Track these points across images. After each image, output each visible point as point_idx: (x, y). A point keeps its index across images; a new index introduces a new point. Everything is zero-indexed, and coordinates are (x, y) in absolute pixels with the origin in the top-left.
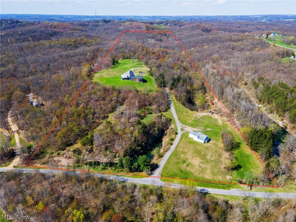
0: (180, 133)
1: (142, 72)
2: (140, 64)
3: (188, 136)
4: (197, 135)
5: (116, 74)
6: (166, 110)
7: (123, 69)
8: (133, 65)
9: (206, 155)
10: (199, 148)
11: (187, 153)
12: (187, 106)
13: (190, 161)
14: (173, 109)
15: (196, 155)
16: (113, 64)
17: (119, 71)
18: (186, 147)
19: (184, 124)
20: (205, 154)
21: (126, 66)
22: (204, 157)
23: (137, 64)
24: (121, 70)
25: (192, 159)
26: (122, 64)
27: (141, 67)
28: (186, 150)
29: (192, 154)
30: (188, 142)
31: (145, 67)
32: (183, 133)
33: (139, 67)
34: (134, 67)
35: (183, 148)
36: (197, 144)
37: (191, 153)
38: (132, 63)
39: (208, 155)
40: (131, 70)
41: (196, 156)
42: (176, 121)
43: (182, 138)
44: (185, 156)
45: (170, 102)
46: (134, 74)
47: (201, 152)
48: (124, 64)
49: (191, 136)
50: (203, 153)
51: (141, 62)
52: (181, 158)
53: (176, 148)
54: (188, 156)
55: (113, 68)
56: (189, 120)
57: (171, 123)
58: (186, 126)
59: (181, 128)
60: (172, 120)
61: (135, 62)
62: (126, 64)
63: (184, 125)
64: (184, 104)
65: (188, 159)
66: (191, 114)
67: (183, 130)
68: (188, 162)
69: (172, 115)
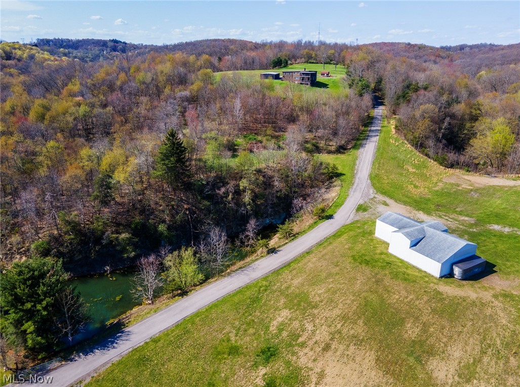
0: (344, 215)
3: (372, 233)
6: (341, 149)
9: (431, 353)
10: (398, 295)
11: (316, 307)
13: (304, 358)
14: (367, 153)
15: (360, 329)
18: (329, 275)
19: (384, 193)
20: (421, 343)
22: (411, 360)
25: (327, 348)
28: (317, 293)
29: (344, 318)
30: (353, 257)
32: (357, 218)
35: (314, 280)
36: (395, 276)
37: (337, 312)
39: (444, 356)
41: (358, 342)
42: (357, 181)
43: (336, 235)
44: (296, 324)
45: (370, 134)
47: (402, 321)
49: (383, 231)
50: (411, 331)
52: (267, 328)
53: (277, 272)
54: (309, 327)
56: (416, 187)
57: (335, 184)
58: (388, 201)
59: (361, 202)
60: (342, 177)
63: (380, 197)
65: (303, 345)
66: (437, 174)
67: (365, 210)
68: (288, 363)
69: (355, 164)
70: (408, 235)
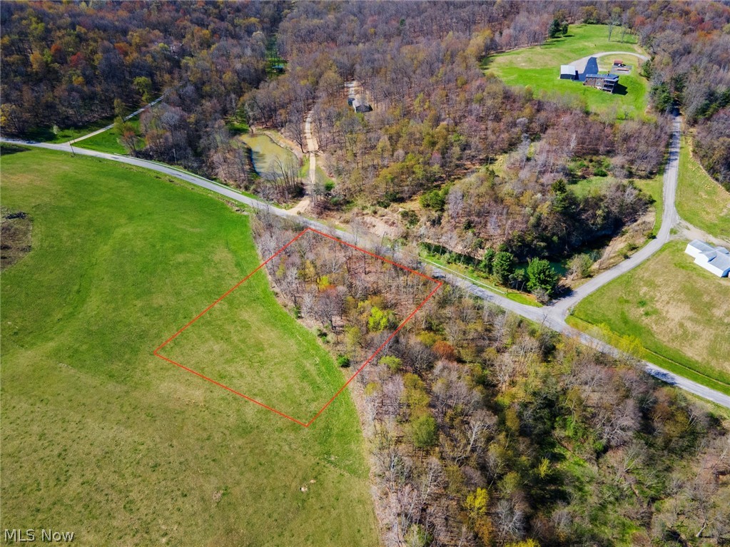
0: (663, 236)
1: (622, 65)
2: (627, 42)
3: (683, 250)
4: (707, 253)
5: (550, 63)
6: (650, 175)
7: (573, 51)
8: (606, 42)
9: (714, 306)
10: (700, 284)
11: (659, 286)
12: (721, 178)
13: (658, 306)
14: (671, 176)
15: (682, 296)
16: (553, 36)
17: (561, 55)
18: (663, 273)
19: (686, 219)
20: (710, 303)
21: (586, 44)
22: (705, 309)
23: (619, 42)
24: (567, 54)
25: (668, 303)
26: (578, 37)
27: (629, 49)
28: (659, 280)
29: (675, 292)
30: (675, 264)
31: (640, 50)
32: (671, 239)
33: (621, 49)
34: (607, 48)
35: (655, 274)
36: (699, 275)
37: (670, 289)
38: (607, 37)
39: (719, 308)
40: (594, 56)
41: (683, 302)
42: (666, 208)
43: (662, 250)
44: (652, 293)
45: (672, 158)
46: (599, 66)
47: (702, 295)
48: (583, 37)
49: (690, 250)
50: (706, 299)
51: (633, 36)
52: (639, 294)
53: (634, 269)
54: (659, 295)
55: (548, 46)
56: (708, 213)
57: (650, 209)
58: (691, 226)
59: (672, 226)
60: (655, 204)
61: (616, 36)
62: (589, 37)
63: (684, 223)
64: (712, 171)
65: (657, 301)
66: (723, 200)
67: (675, 233)
68: (652, 307)
69: (662, 191)
70: (707, 256)
